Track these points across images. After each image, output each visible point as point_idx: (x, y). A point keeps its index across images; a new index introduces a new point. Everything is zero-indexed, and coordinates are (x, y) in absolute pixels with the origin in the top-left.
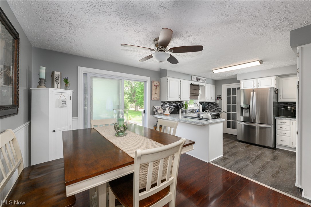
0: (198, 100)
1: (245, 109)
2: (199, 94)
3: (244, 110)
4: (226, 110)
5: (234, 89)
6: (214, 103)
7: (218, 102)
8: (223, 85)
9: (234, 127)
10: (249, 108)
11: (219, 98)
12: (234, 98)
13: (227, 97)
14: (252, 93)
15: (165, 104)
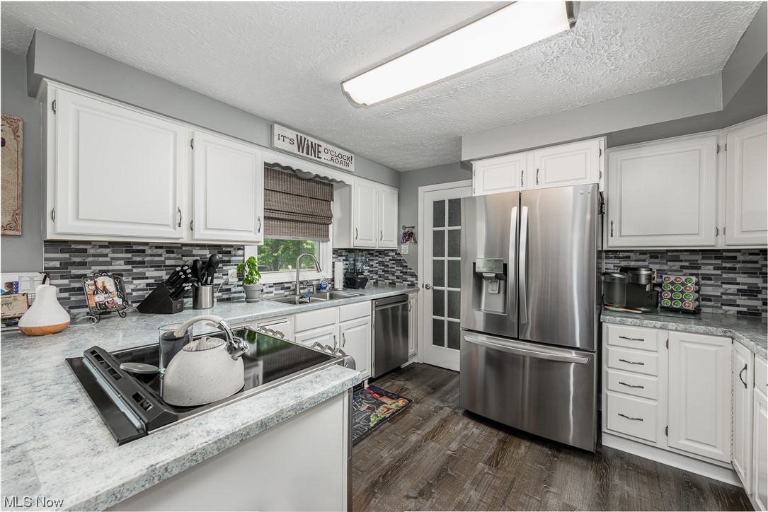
0: (330, 243)
1: (488, 278)
2: (330, 217)
3: (484, 282)
4: (430, 281)
5: (455, 203)
6: (394, 254)
7: (405, 249)
8: (420, 189)
9: (454, 343)
10: (502, 276)
11: (409, 236)
12: (455, 236)
13: (434, 231)
14: (514, 211)
15: (90, 259)
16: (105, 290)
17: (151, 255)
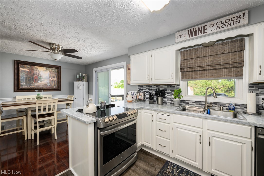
15: (143, 89)
16: (141, 96)
17: (153, 88)
